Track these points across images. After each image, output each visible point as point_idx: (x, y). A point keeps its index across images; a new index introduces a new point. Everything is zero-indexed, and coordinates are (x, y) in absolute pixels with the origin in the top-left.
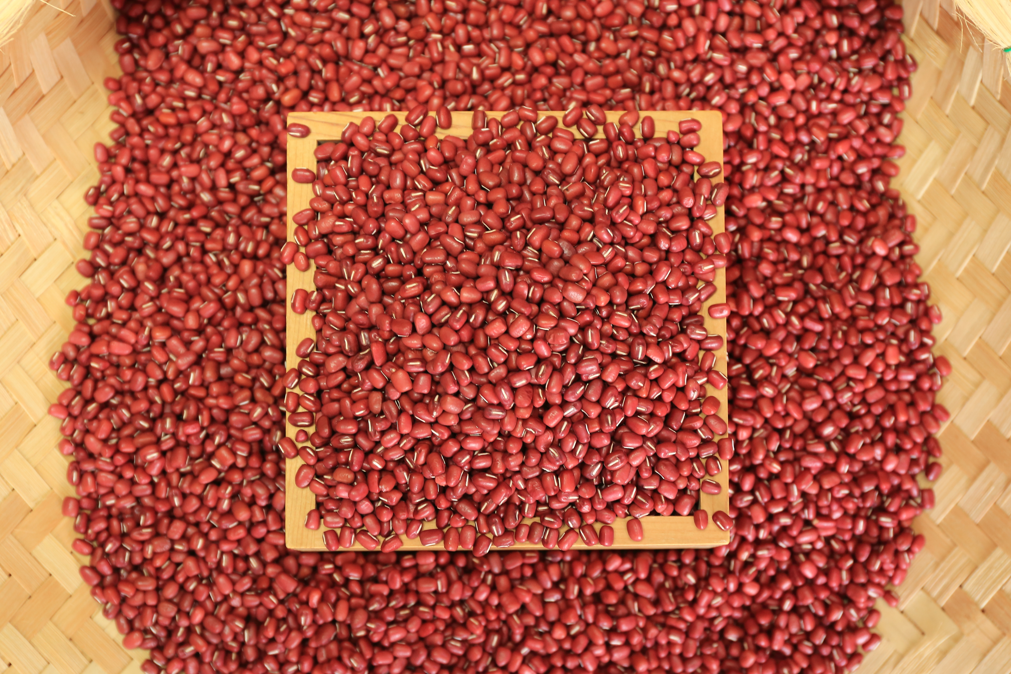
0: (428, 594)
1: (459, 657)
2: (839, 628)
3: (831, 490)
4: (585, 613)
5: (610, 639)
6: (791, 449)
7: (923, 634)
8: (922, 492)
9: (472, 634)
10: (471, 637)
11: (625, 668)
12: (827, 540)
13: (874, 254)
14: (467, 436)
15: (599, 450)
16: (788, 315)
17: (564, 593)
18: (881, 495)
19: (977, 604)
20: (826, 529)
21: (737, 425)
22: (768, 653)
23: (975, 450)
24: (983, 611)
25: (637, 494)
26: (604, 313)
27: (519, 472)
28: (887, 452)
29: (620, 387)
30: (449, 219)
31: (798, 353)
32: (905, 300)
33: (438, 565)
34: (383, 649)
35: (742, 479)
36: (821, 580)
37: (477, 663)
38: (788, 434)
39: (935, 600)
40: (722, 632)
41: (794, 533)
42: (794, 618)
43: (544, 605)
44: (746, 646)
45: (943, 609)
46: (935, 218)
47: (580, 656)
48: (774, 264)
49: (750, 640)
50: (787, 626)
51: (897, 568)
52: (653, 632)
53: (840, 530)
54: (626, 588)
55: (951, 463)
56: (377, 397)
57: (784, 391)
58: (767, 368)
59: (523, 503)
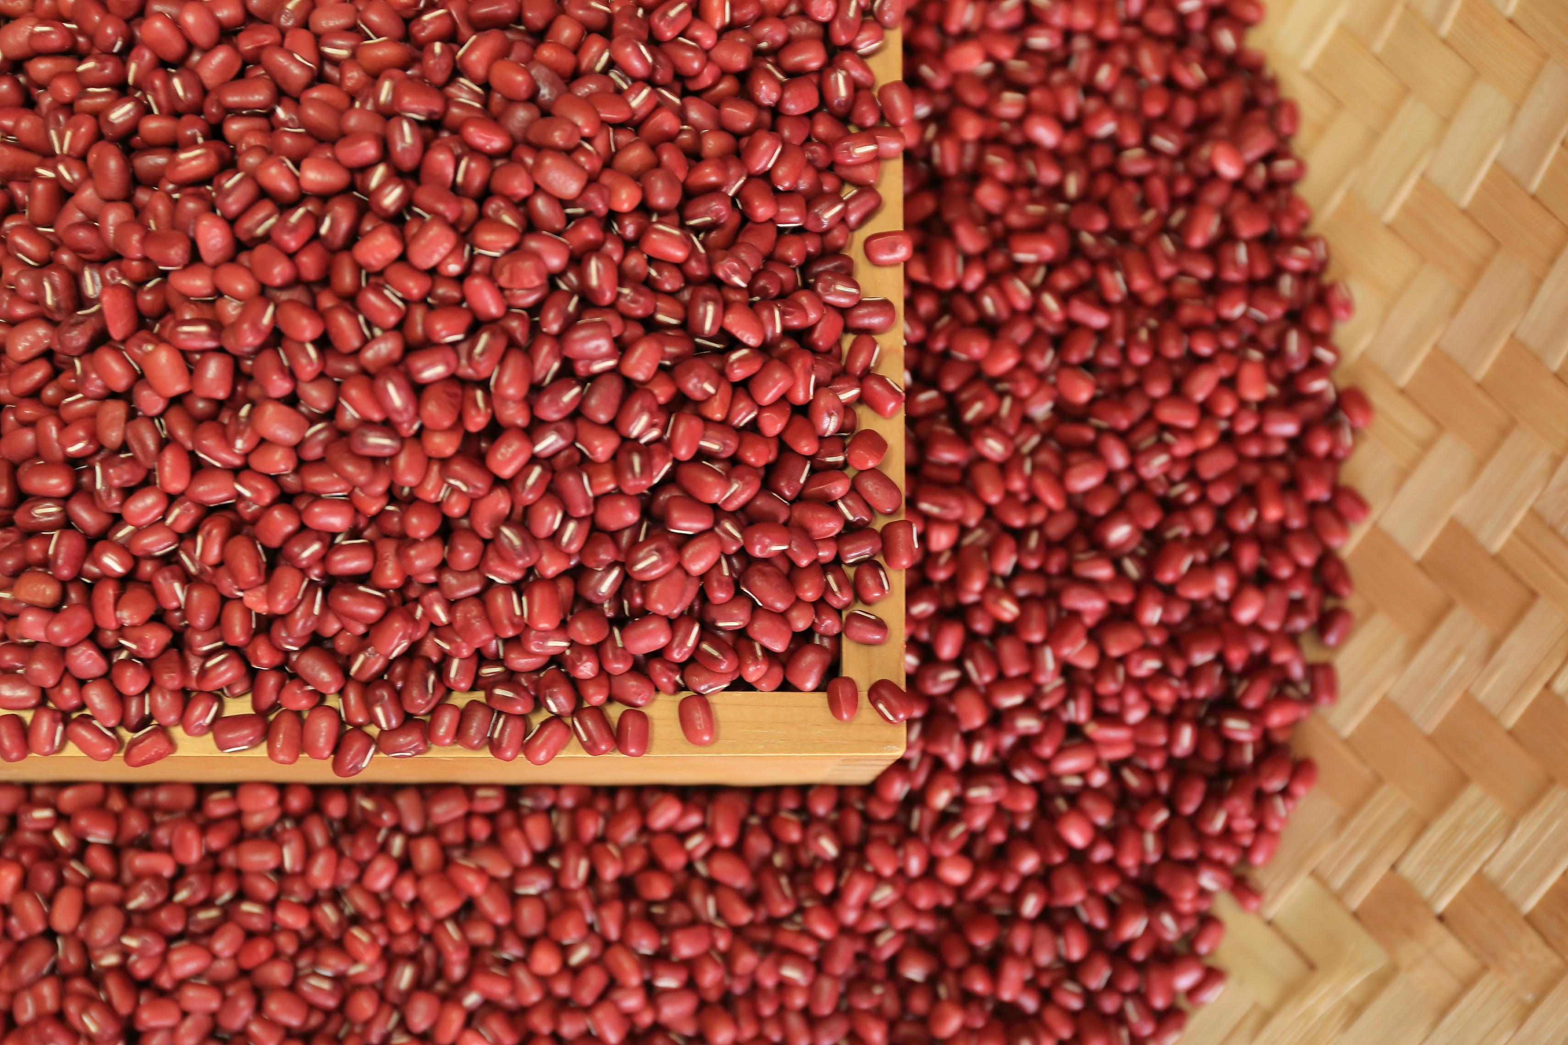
0: (261, 875)
1: (328, 1013)
2: (1139, 955)
3: (1123, 660)
4: (600, 919)
5: (654, 976)
6: (1041, 571)
7: (1312, 966)
8: (1311, 669)
9: (355, 961)
10: (355, 970)
11: (688, 1039)
12: (1115, 768)
13: (1214, 175)
14: (316, 497)
15: (614, 536)
16: (1036, 291)
17: (556, 877)
18: (1227, 673)
19: (1427, 904)
20: (1111, 744)
21: (928, 520)
22: (989, 1007)
23: (1423, 583)
24: (1441, 918)
25: (700, 639)
26: (630, 231)
27: (434, 586)
28: (1242, 583)
29: (662, 393)
30: (286, 21)
31: (1056, 372)
32: (1278, 271)
33: (285, 815)
34: (161, 993)
35: (936, 634)
36: (1102, 853)
37: (368, 1023)
38: (1033, 540)
39: (1339, 897)
40: (893, 963)
41: (1047, 751)
42: (1043, 934)
43: (514, 900)
44: (943, 991)
45: (1356, 915)
46: (1338, 105)
47: (587, 1010)
48: (1009, 187)
49: (950, 978)
50: (1030, 952)
51: (1260, 829)
52: (747, 961)
53: (1142, 749)
54: (690, 867)
55: (1370, 610)
56: (116, 410)
57: (1026, 449)
58: (992, 400)
59: (446, 658)
